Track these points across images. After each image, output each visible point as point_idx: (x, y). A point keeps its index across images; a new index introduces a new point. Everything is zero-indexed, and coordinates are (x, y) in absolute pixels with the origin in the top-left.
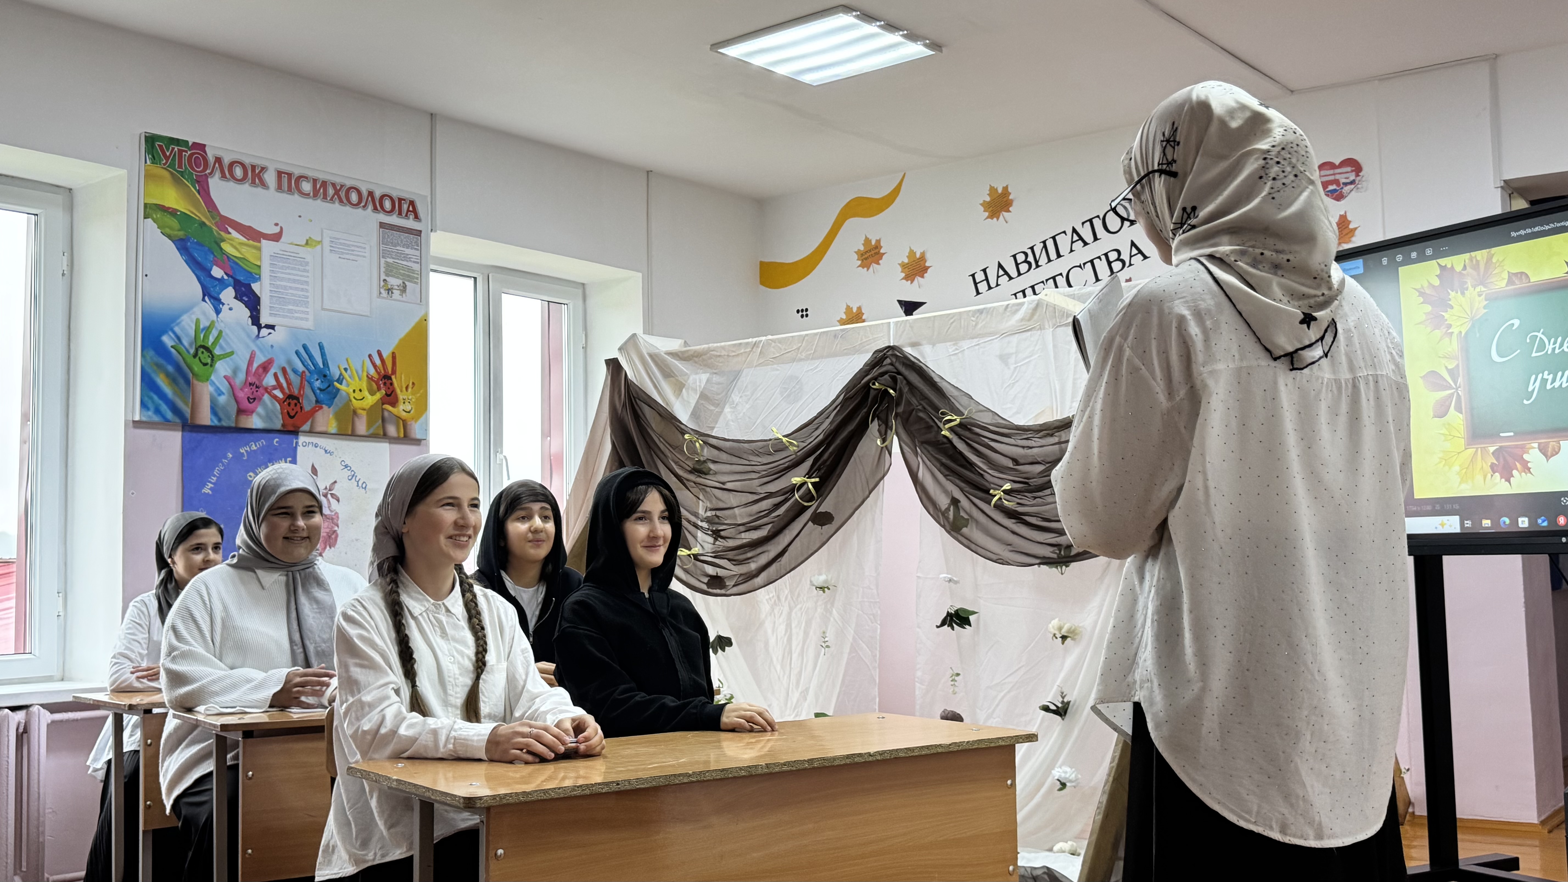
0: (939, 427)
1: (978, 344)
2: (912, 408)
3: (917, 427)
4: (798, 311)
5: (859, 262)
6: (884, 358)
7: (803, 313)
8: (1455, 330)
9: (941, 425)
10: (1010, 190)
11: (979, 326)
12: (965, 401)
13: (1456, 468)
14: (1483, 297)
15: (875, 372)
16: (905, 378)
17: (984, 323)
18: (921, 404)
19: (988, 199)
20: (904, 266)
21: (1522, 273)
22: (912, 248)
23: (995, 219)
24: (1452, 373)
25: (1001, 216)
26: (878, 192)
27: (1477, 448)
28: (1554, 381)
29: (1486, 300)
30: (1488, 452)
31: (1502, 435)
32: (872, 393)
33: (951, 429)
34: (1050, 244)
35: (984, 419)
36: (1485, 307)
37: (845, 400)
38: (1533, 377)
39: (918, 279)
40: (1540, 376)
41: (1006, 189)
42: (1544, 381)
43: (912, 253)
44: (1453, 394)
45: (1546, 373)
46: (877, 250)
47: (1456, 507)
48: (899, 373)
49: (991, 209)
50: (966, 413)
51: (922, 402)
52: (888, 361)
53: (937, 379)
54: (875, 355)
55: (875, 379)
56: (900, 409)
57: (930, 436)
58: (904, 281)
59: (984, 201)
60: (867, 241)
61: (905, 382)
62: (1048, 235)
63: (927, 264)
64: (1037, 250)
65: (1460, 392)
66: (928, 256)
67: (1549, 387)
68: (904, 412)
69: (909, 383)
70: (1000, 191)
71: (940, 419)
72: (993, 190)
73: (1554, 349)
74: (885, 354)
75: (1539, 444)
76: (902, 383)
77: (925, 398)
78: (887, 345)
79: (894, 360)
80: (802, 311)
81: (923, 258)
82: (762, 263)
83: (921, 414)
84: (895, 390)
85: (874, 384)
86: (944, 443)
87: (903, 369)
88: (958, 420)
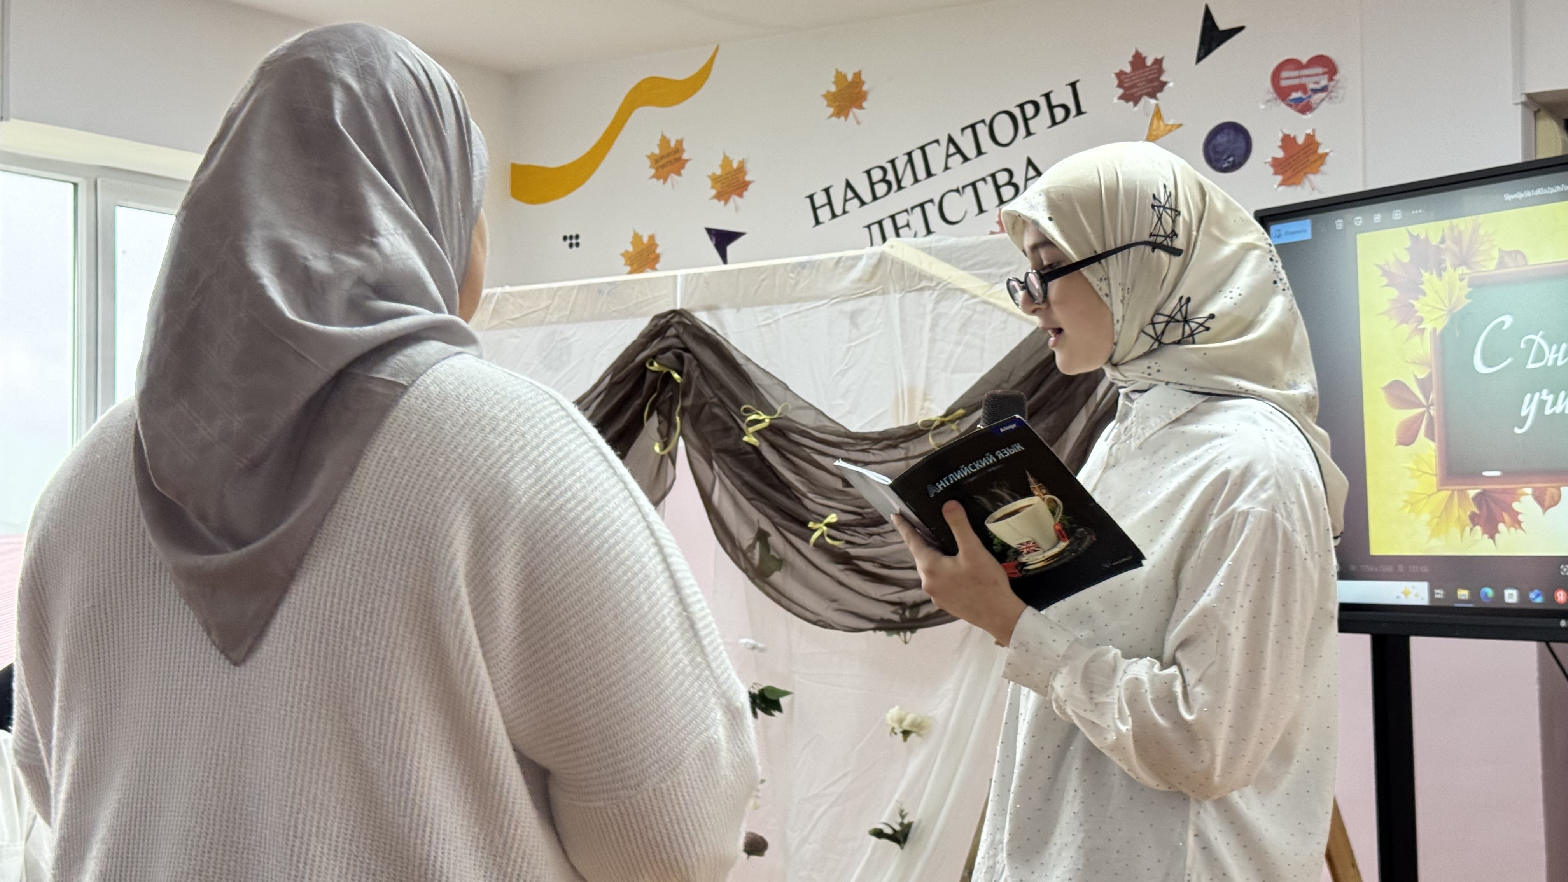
0: (741, 429)
1: (799, 312)
2: (703, 401)
3: (709, 428)
4: (565, 238)
5: (653, 171)
6: (668, 326)
7: (573, 241)
8: (1428, 326)
9: (744, 426)
10: (864, 77)
11: (802, 285)
12: (778, 392)
13: (1426, 516)
14: (1465, 282)
15: (656, 346)
16: (696, 357)
17: (807, 281)
18: (716, 395)
19: (833, 89)
20: (715, 179)
21: (1518, 252)
22: (728, 154)
23: (843, 118)
24: (1425, 385)
25: (851, 114)
26: (681, 72)
27: (1453, 490)
28: (1554, 404)
29: (1469, 286)
30: (1467, 496)
31: (1486, 474)
32: (649, 378)
33: (759, 433)
34: (917, 157)
35: (806, 420)
36: (1468, 296)
37: (612, 386)
38: (1528, 396)
39: (735, 199)
40: (1537, 395)
41: (858, 75)
42: (1542, 404)
43: (727, 162)
44: (1423, 414)
45: (1545, 391)
46: (677, 156)
47: (1425, 569)
48: (687, 350)
49: (837, 103)
50: (779, 410)
51: (717, 392)
52: (672, 331)
53: (740, 360)
54: (655, 322)
55: (654, 357)
56: (689, 402)
57: (729, 442)
58: (715, 201)
59: (828, 92)
60: (664, 141)
61: (695, 363)
62: (913, 144)
63: (748, 178)
64: (901, 164)
65: (1432, 412)
66: (749, 166)
67: (1548, 411)
68: (693, 406)
69: (700, 364)
70: (850, 78)
71: (743, 418)
72: (840, 77)
73: (1556, 359)
74: (668, 321)
75: (1535, 490)
76: (690, 364)
77: (722, 386)
78: (671, 308)
79: (681, 330)
80: (571, 237)
81: (741, 169)
82: (514, 167)
83: (717, 410)
84: (680, 373)
85: (652, 364)
86: (747, 453)
87: (692, 344)
88: (767, 421)
